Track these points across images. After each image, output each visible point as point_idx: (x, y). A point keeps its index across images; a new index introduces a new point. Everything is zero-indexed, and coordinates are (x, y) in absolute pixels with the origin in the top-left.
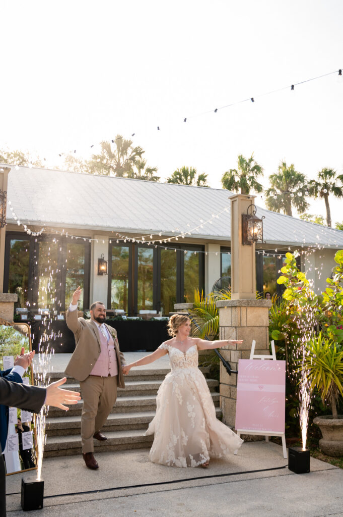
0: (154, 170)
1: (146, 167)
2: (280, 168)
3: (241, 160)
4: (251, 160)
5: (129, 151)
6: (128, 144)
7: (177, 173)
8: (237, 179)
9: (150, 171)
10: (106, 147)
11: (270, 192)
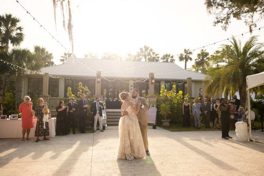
0: (158, 54)
1: (155, 54)
2: (201, 51)
3: (185, 50)
4: (188, 50)
5: (148, 51)
6: (148, 48)
7: (164, 56)
8: (184, 56)
9: (156, 55)
10: (141, 49)
11: (196, 60)
